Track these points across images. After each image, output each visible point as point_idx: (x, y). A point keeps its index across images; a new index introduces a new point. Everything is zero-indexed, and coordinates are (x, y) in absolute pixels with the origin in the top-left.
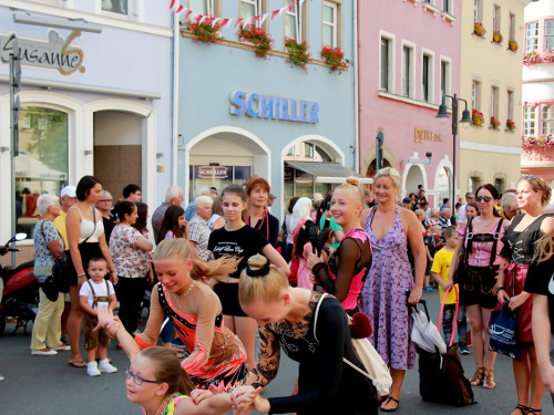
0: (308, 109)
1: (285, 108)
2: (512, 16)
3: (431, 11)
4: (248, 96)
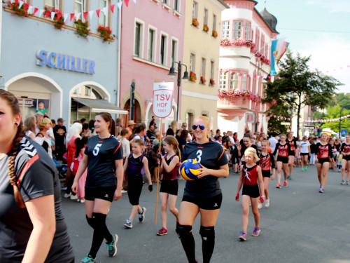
0: (88, 65)
1: (73, 63)
2: (215, 16)
3: (166, 9)
4: (49, 54)
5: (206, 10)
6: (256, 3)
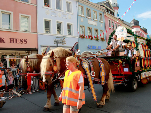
0: (99, 47)
1: (96, 47)
4: (90, 46)
6: (140, 26)
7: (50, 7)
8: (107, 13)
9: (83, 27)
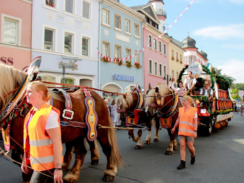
0: (132, 78)
1: (126, 78)
2: (181, 55)
3: (161, 54)
4: (117, 75)
5: (177, 53)
6: (197, 49)
7: (56, 8)
8: (147, 23)
9: (107, 44)
